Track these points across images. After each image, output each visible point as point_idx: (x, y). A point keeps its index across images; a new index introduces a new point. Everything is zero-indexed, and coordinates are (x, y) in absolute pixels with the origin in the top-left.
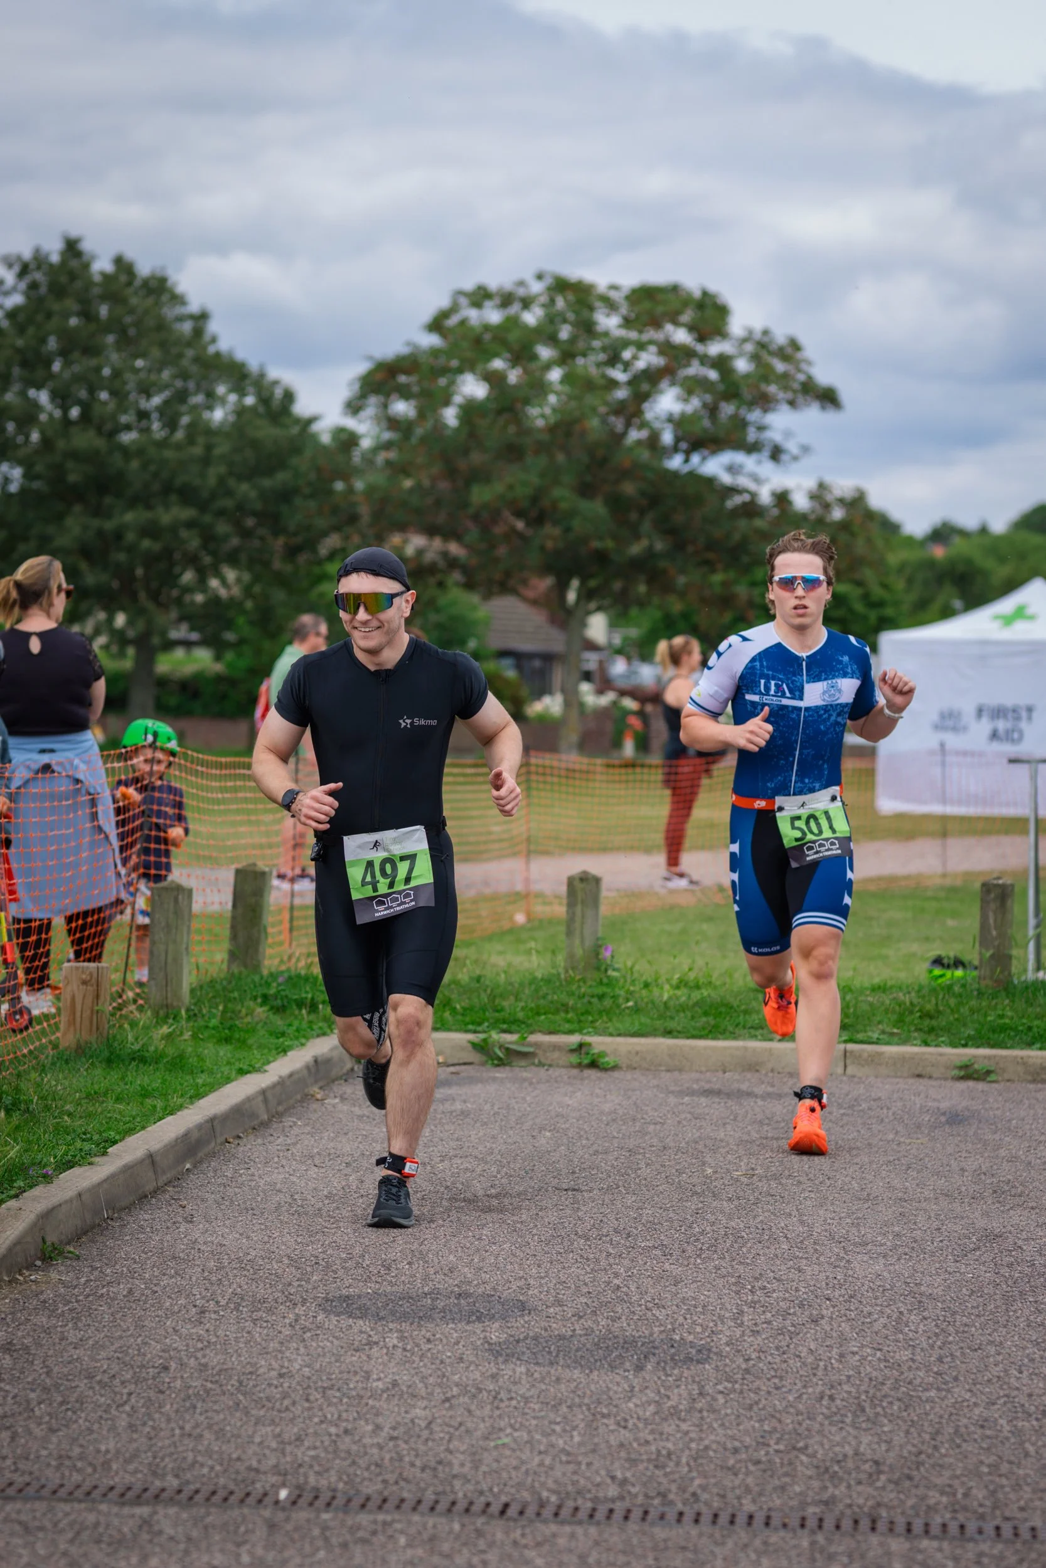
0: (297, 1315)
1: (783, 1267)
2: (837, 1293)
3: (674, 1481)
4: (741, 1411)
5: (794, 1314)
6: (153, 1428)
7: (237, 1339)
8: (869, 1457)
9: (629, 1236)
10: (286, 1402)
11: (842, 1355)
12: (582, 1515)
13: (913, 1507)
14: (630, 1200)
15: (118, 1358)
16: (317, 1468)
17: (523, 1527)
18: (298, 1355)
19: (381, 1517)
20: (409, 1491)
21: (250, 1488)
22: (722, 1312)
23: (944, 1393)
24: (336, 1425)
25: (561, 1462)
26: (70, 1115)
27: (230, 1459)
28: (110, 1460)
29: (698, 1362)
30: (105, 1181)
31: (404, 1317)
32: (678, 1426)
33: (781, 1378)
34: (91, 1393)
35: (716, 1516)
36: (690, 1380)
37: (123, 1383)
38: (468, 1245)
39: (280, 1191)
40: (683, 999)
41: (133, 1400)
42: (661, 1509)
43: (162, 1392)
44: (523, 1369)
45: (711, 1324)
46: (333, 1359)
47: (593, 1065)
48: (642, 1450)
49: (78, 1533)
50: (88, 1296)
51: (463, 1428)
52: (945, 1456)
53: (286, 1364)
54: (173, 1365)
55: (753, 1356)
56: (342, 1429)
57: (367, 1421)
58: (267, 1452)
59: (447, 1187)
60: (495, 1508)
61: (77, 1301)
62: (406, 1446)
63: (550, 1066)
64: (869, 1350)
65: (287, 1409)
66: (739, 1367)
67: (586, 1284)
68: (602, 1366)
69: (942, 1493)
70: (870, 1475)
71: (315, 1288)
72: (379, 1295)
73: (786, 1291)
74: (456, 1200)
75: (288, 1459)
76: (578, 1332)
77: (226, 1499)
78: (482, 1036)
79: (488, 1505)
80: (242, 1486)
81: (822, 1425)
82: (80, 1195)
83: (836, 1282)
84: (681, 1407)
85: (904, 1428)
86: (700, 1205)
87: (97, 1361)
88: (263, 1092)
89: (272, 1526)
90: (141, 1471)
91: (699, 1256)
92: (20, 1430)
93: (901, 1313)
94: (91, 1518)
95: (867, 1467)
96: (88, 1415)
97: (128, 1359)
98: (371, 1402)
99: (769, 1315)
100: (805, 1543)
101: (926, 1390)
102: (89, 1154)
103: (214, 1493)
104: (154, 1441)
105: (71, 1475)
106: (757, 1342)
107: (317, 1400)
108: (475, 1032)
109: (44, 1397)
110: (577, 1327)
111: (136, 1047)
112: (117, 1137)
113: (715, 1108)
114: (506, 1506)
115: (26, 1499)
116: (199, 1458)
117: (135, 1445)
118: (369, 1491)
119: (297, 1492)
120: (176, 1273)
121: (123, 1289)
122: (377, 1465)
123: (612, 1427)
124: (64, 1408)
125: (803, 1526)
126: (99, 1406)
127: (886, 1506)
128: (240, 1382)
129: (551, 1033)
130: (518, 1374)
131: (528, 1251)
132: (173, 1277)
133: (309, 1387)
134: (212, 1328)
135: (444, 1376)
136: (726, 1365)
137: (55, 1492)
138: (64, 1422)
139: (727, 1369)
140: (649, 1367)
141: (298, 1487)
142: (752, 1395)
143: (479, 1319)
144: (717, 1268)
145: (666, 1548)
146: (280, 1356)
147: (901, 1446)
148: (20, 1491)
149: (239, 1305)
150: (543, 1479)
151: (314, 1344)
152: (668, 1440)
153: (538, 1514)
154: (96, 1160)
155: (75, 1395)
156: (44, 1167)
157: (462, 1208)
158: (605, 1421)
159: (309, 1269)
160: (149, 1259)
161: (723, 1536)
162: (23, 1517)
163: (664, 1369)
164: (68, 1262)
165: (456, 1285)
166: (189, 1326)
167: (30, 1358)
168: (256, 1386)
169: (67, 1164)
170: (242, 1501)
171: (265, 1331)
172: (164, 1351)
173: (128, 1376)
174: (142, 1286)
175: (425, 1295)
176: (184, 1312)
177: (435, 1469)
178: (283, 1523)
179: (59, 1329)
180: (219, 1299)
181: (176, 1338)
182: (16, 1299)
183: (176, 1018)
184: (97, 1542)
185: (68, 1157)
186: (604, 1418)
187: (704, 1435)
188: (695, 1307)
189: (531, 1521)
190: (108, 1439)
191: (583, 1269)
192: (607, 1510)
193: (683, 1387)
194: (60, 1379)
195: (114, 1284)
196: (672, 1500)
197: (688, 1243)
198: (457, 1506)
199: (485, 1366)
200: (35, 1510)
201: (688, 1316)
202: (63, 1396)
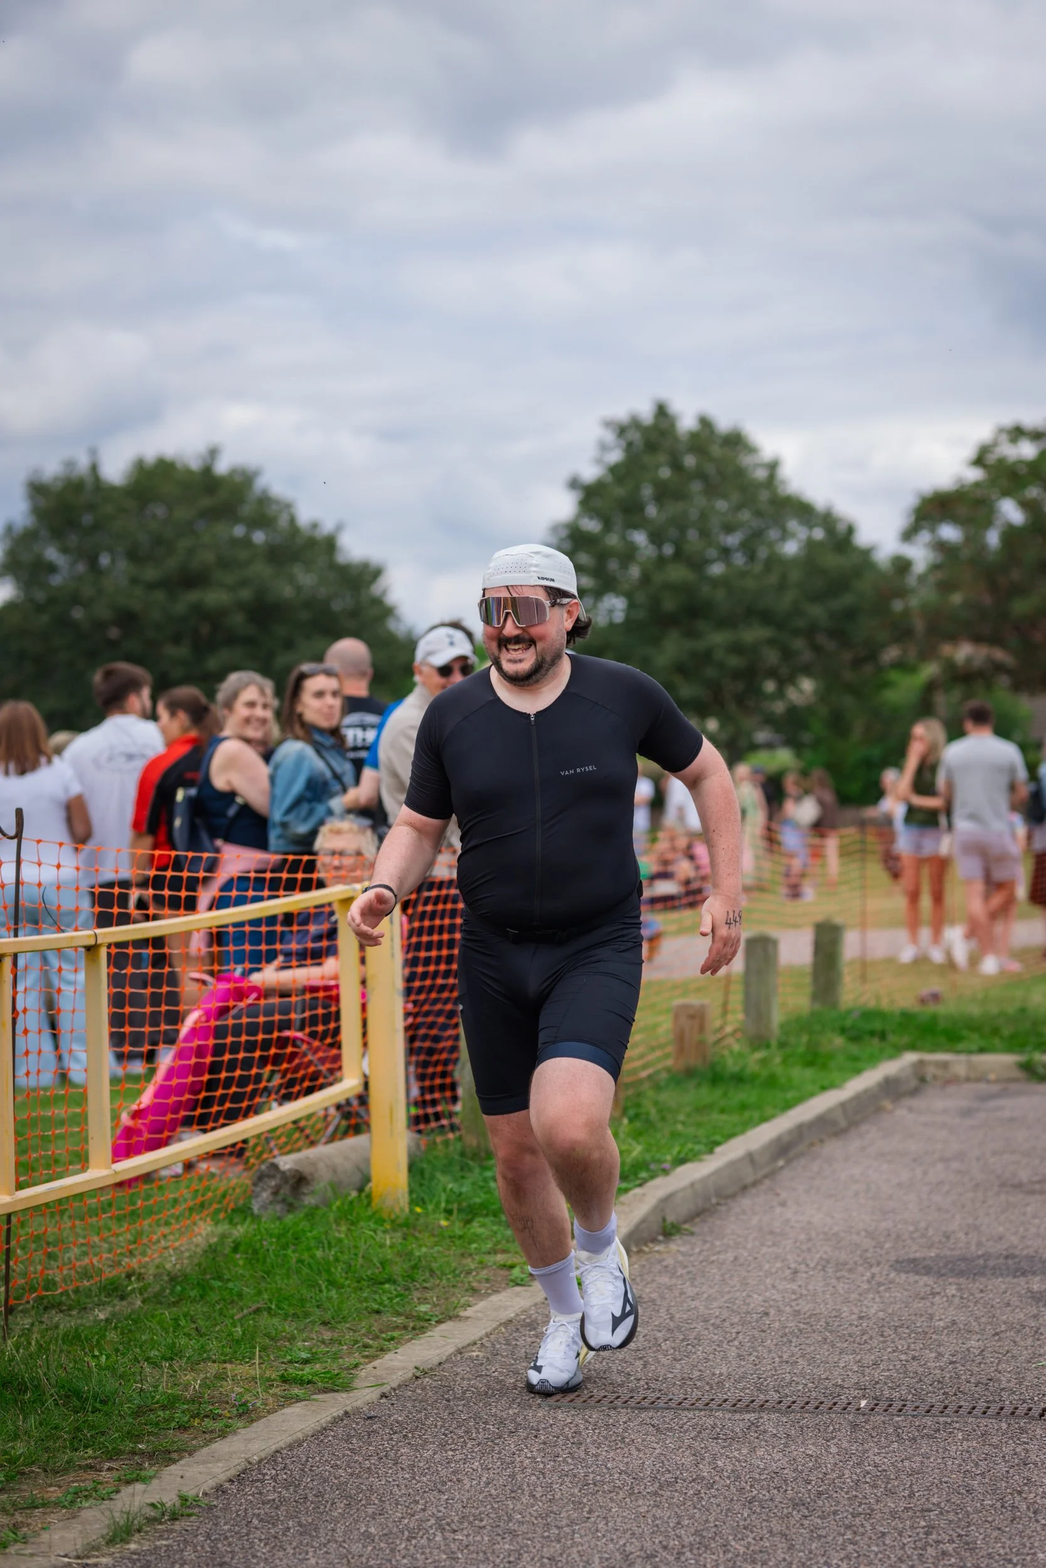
0: (873, 1273)
6: (757, 1357)
7: (824, 1292)
10: (865, 1338)
15: (728, 1307)
16: (890, 1384)
18: (875, 1303)
19: (942, 1419)
20: (965, 1401)
21: (835, 1401)
24: (906, 1354)
26: (683, 1123)
27: (820, 1379)
28: (724, 1380)
30: (714, 1174)
31: (961, 1274)
34: (706, 1332)
37: (732, 1325)
38: (1015, 1219)
41: (741, 1337)
43: (765, 1331)
46: (903, 1305)
49: (700, 1432)
50: (701, 1262)
51: (1009, 1354)
53: (864, 1310)
54: (772, 1312)
56: (910, 1356)
57: (930, 1350)
59: (997, 1176)
60: (1036, 1412)
61: (693, 1266)
62: (961, 1368)
65: (866, 1342)
72: (941, 1257)
74: (1005, 1185)
75: (867, 1378)
77: (817, 1408)
78: (1027, 1057)
79: (1030, 1409)
80: (830, 1398)
82: (692, 1185)
87: (711, 1309)
88: (843, 1105)
89: (855, 1426)
90: (749, 1388)
94: (710, 1421)
96: (704, 1348)
97: (735, 1307)
98: (934, 1336)
102: (701, 1153)
103: (807, 1403)
104: (758, 1367)
105: (693, 1391)
107: (890, 1335)
108: (1021, 1052)
111: (736, 1069)
112: (723, 1141)
114: (1044, 1410)
115: (657, 1409)
116: (795, 1379)
118: (934, 1401)
119: (876, 1402)
120: (775, 1244)
121: (730, 1256)
122: (939, 1382)
124: (685, 1343)
126: (714, 1342)
128: (827, 1324)
132: (769, 1247)
133: (883, 1326)
134: (803, 1284)
135: (994, 1317)
138: (685, 1354)
141: (875, 1398)
143: (1024, 1274)
146: (859, 1304)
148: (653, 1403)
149: (825, 1266)
151: (887, 1295)
154: (706, 1157)
155: (694, 1334)
156: (663, 1163)
157: (1010, 1191)
159: (882, 1239)
160: (751, 1234)
162: (655, 1422)
164: (685, 1238)
165: (1006, 1250)
166: (784, 1283)
167: (657, 1308)
168: (840, 1326)
169: (681, 1161)
170: (831, 1408)
171: (847, 1286)
172: (765, 1301)
173: (736, 1320)
174: (746, 1254)
175: (979, 1257)
176: (780, 1272)
177: (987, 1384)
178: (863, 1424)
179: (679, 1287)
180: (809, 1262)
181: (774, 1291)
182: (644, 1266)
183: (768, 1046)
184: (715, 1438)
185: (682, 1155)
190: (721, 1365)
194: (681, 1322)
195: (723, 1253)
198: (1004, 1410)
199: (1028, 1309)
200: (665, 1417)
202: (684, 1335)
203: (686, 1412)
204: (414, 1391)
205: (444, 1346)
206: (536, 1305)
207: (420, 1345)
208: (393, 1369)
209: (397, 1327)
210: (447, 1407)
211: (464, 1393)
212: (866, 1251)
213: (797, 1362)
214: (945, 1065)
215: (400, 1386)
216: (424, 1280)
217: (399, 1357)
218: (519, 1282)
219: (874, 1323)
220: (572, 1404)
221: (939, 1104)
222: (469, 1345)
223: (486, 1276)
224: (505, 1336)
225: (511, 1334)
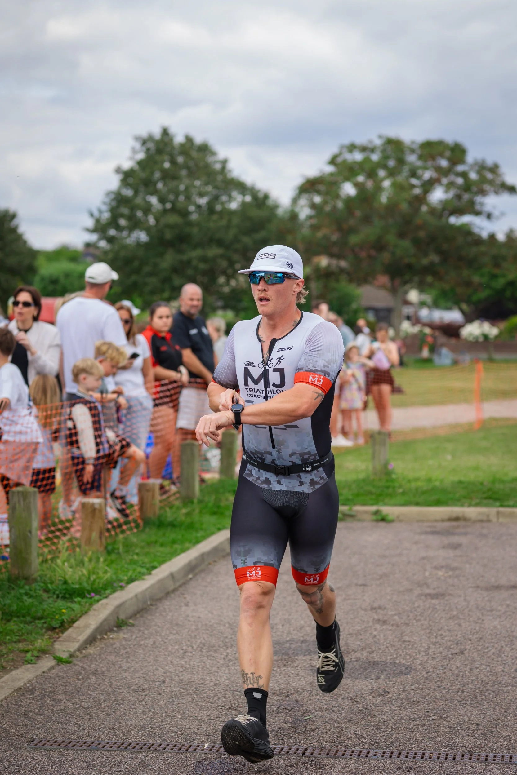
0: (228, 653)
1: (453, 624)
2: (475, 637)
3: (384, 735)
4: (420, 699)
5: (453, 648)
6: (153, 713)
7: (198, 666)
8: (475, 722)
10: (215, 698)
11: (471, 669)
12: (340, 754)
13: (490, 747)
14: (389, 589)
15: (143, 677)
18: (225, 674)
21: (191, 744)
22: (420, 648)
23: (515, 688)
24: (236, 710)
25: (334, 727)
26: (138, 554)
27: (185, 729)
28: (132, 729)
29: (405, 674)
30: (149, 588)
32: (390, 707)
33: (442, 682)
34: (128, 695)
35: (400, 753)
36: (400, 683)
37: (143, 690)
39: (230, 589)
41: (147, 698)
42: (375, 751)
43: (160, 694)
45: (414, 654)
47: (383, 520)
48: (372, 721)
50: (135, 645)
51: (293, 710)
52: (509, 720)
53: (218, 679)
54: (167, 680)
55: (430, 671)
58: (202, 724)
60: (300, 752)
61: (130, 648)
63: (363, 521)
64: (484, 666)
65: (215, 702)
66: (423, 676)
68: (361, 677)
69: (504, 740)
70: (474, 731)
73: (452, 636)
75: (212, 728)
76: (353, 660)
77: (180, 749)
79: (298, 750)
80: (189, 742)
81: (456, 705)
82: (136, 596)
83: (475, 631)
84: (394, 698)
85: (493, 706)
87: (133, 679)
89: (199, 762)
90: (145, 735)
92: (93, 715)
93: (502, 647)
94: (119, 759)
95: (472, 727)
96: (125, 706)
97: (148, 677)
99: (441, 649)
100: (438, 767)
101: (507, 686)
102: (144, 574)
103: (175, 746)
104: (152, 720)
105: (113, 737)
106: (433, 663)
107: (229, 697)
109: (107, 698)
111: (172, 519)
112: (158, 565)
113: (434, 540)
114: (306, 750)
115: (91, 750)
116: (171, 728)
117: (144, 722)
119: (213, 745)
120: (177, 633)
121: (151, 641)
123: (360, 709)
124: (115, 703)
125: (438, 758)
126: (131, 702)
127: (478, 747)
128: (196, 688)
129: (364, 504)
132: (174, 634)
133: (227, 690)
134: (188, 661)
135: (289, 683)
136: (417, 676)
137: (104, 747)
138: (114, 711)
139: (418, 678)
140: (382, 677)
141: (213, 742)
142: (427, 691)
143: (309, 654)
144: (422, 625)
145: (375, 770)
146: (216, 674)
147: (490, 715)
148: (89, 746)
149: (202, 648)
150: (324, 736)
151: (233, 668)
152: (384, 715)
153: (320, 754)
154: (146, 577)
155: (121, 697)
156: (122, 582)
158: (358, 705)
160: (165, 625)
161: (401, 763)
163: (389, 678)
164: (129, 628)
165: (303, 637)
166: (178, 660)
167: (104, 678)
168: (203, 690)
169: (131, 580)
170: (187, 750)
171: (212, 662)
172: (165, 673)
173: (146, 686)
174: (160, 640)
175: (287, 641)
176: (177, 653)
178: (204, 761)
179: (119, 663)
180: (194, 645)
181: (171, 666)
182: (103, 648)
183: (192, 502)
184: (119, 771)
185: (133, 576)
186: (357, 704)
187: (401, 712)
188: (409, 645)
189: (316, 757)
190: (132, 719)
191: (361, 626)
192: (351, 751)
193: (396, 687)
194: (116, 688)
195: (147, 639)
196: (381, 746)
197: (411, 612)
198: (284, 751)
199: (308, 678)
200: (94, 756)
201: (404, 651)
202: (115, 697)
203: (107, 752)
206: (36, 677)
212: (226, 637)
213: (175, 716)
218: (30, 662)
219: (222, 689)
220: (43, 747)
223: (12, 658)
224: (16, 698)
225: (19, 697)
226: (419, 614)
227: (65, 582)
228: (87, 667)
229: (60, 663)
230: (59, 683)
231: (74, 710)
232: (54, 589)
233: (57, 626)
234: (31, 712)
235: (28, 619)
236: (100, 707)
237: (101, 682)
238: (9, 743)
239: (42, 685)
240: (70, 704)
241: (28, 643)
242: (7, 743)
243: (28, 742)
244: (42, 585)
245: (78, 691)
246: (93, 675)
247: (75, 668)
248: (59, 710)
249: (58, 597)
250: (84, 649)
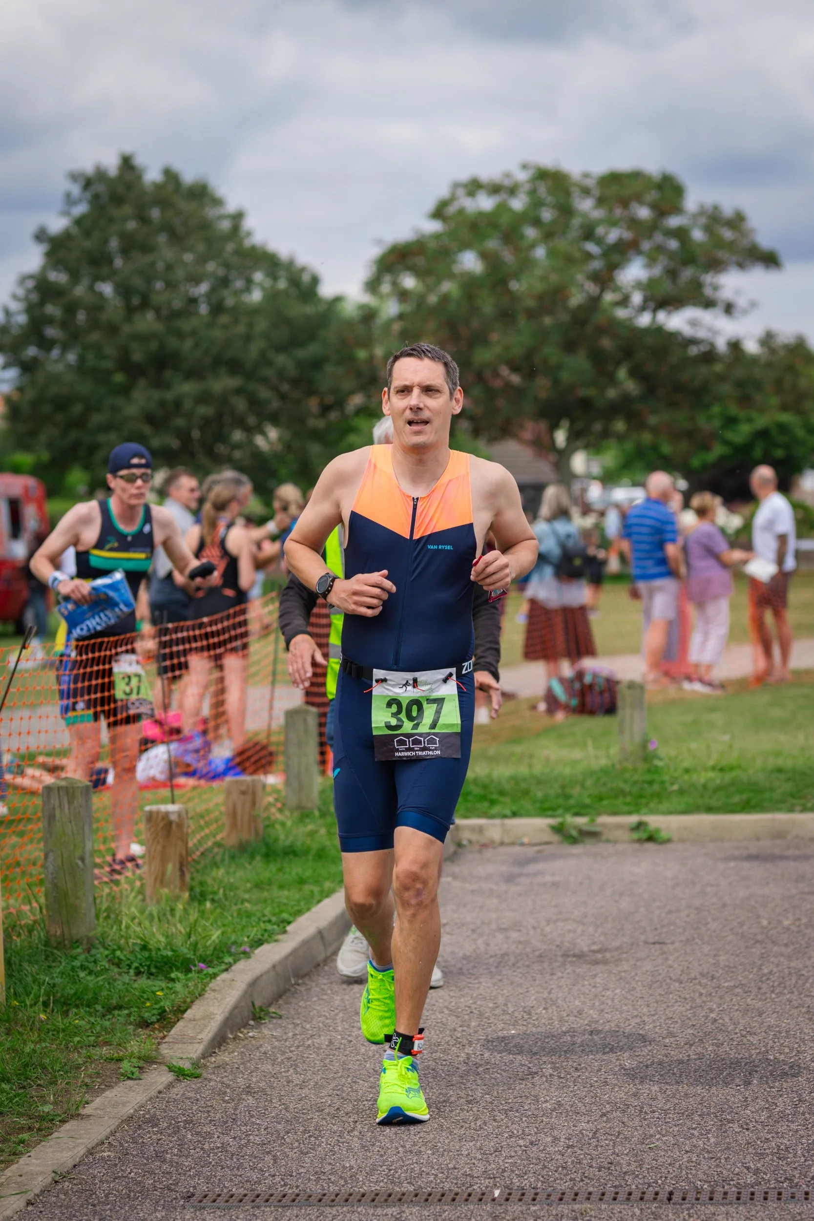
0: (468, 1054)
3: (795, 1168)
9: (713, 978)
10: (479, 1123)
12: (732, 1197)
14: (706, 949)
15: (337, 1095)
16: (517, 1172)
17: (688, 1209)
18: (477, 1085)
19: (577, 1207)
20: (593, 1186)
21: (470, 1190)
22: (803, 1036)
24: (523, 1138)
25: (705, 1158)
27: (448, 1169)
28: (357, 1173)
29: (793, 1076)
30: (290, 954)
31: (553, 1052)
32: (788, 1126)
34: (324, 1123)
36: (789, 1090)
37: (347, 1114)
38: (587, 991)
40: (718, 781)
42: (791, 1191)
44: (656, 1088)
45: (796, 1046)
46: (506, 1088)
47: (651, 839)
48: (765, 1147)
50: (298, 1047)
51: (621, 1136)
56: (528, 1141)
57: (545, 1133)
58: (473, 1161)
59: (557, 946)
60: (663, 1196)
61: (291, 1052)
62: (579, 1152)
63: (615, 842)
67: (689, 1019)
68: (718, 1083)
71: (476, 1032)
72: (528, 1035)
74: (568, 956)
75: (493, 1166)
76: (692, 1057)
77: (454, 1200)
78: (559, 820)
79: (657, 1194)
80: (464, 1188)
82: (274, 967)
84: (787, 1111)
86: (763, 951)
87: (321, 1098)
89: (495, 1218)
90: (382, 1181)
91: (773, 992)
92: (278, 1154)
96: (327, 1140)
97: (344, 1095)
98: (544, 1119)
102: (274, 933)
103: (443, 1195)
104: (384, 1158)
105: (329, 1186)
108: (552, 816)
109: (289, 1127)
110: (691, 1053)
111: (287, 843)
112: (291, 919)
113: (756, 870)
114: (671, 1193)
115: (300, 1206)
116: (424, 1169)
118: (564, 1188)
119: (508, 1191)
121: (323, 1040)
123: (737, 1130)
124: (307, 1135)
126: (334, 1133)
129: (615, 813)
130: (654, 1093)
131: (636, 994)
133: (493, 1110)
137: (320, 1200)
138: (310, 1146)
140: (755, 1082)
141: (506, 1187)
143: (612, 1050)
144: (790, 1001)
146: (463, 1086)
148: (294, 1201)
150: (694, 1172)
151: (487, 1076)
152: (782, 1137)
153: (697, 1199)
154: (280, 937)
155: (313, 1125)
156: (241, 945)
157: (573, 962)
158: (731, 1125)
159: (466, 1017)
160: (337, 1015)
163: (767, 1083)
164: (275, 1021)
165: (587, 1025)
167: (269, 1098)
168: (451, 1111)
169: (260, 943)
170: (467, 1200)
173: (349, 1108)
175: (565, 1033)
177: (609, 1168)
178: (503, 1215)
179: (284, 1074)
182: (242, 1052)
183: (312, 817)
185: (259, 936)
186: (729, 1123)
187: (810, 1133)
188: (780, 1032)
189: (693, 1204)
190: (348, 1157)
191: (684, 1006)
192: (749, 1193)
193: (786, 1096)
194: (297, 1113)
195: (316, 1037)
196: (797, 1183)
197: (762, 982)
198: (633, 1195)
199: (626, 1087)
200: (309, 1214)
201: (776, 1040)
202: (303, 1126)
203: (328, 1208)
204: (58, 1196)
205: (74, 1147)
206: (151, 1099)
207: (51, 1147)
208: (32, 1174)
209: (21, 1129)
210: (95, 1212)
211: (107, 1196)
213: (420, 1152)
214: (480, 830)
215: (42, 1192)
216: (36, 1078)
217: (34, 1161)
218: (130, 1076)
219: (484, 1108)
220: (215, 1204)
221: (482, 870)
222: (97, 1145)
223: (95, 1071)
224: (130, 1133)
225: (135, 1132)
226: (776, 984)
227: (144, 948)
228: (231, 1083)
229: (181, 1078)
230: (195, 1108)
231: (241, 1147)
232: (129, 959)
233: (154, 1019)
234: (167, 1153)
235: (98, 1007)
236: (283, 1141)
237: (266, 1103)
238: (151, 1201)
239: (166, 1112)
240: (227, 1138)
241: (112, 1047)
242: (148, 1201)
243: (183, 1198)
244: (107, 952)
245: (234, 1119)
246: (247, 1094)
247: (211, 1084)
248: (213, 1149)
249: (138, 973)
250: (211, 1056)
